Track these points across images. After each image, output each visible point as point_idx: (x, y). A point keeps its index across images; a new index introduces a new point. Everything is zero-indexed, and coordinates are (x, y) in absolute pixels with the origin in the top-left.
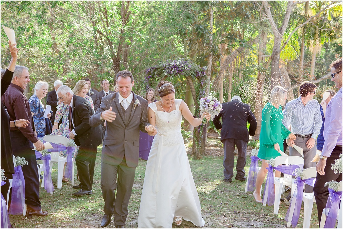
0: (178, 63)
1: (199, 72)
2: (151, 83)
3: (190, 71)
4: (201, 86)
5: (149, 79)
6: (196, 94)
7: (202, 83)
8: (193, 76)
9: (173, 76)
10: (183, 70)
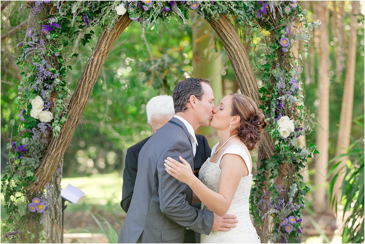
2: (57, 54)
4: (280, 60)
5: (49, 37)
6: (261, 95)
7: (285, 42)
8: (242, 12)
9: (153, 19)
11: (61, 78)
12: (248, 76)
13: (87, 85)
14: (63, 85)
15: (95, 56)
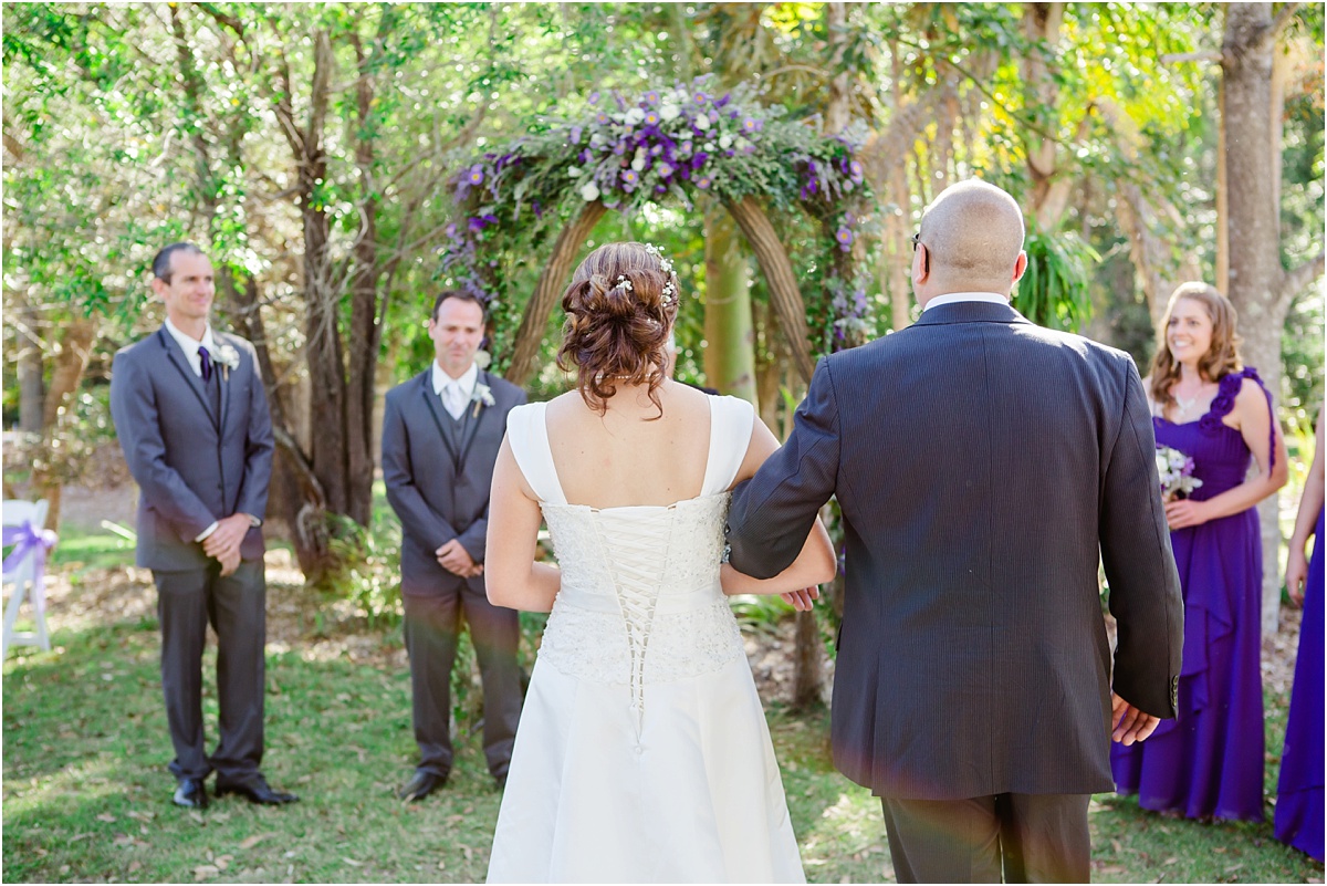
0: (669, 112)
1: (819, 166)
2: (493, 263)
3: (756, 162)
4: (838, 265)
5: (480, 237)
6: (810, 319)
7: (844, 236)
8: (778, 192)
10: (711, 157)
11: (500, 300)
12: (788, 289)
13: (540, 310)
14: (504, 311)
15: (552, 263)
